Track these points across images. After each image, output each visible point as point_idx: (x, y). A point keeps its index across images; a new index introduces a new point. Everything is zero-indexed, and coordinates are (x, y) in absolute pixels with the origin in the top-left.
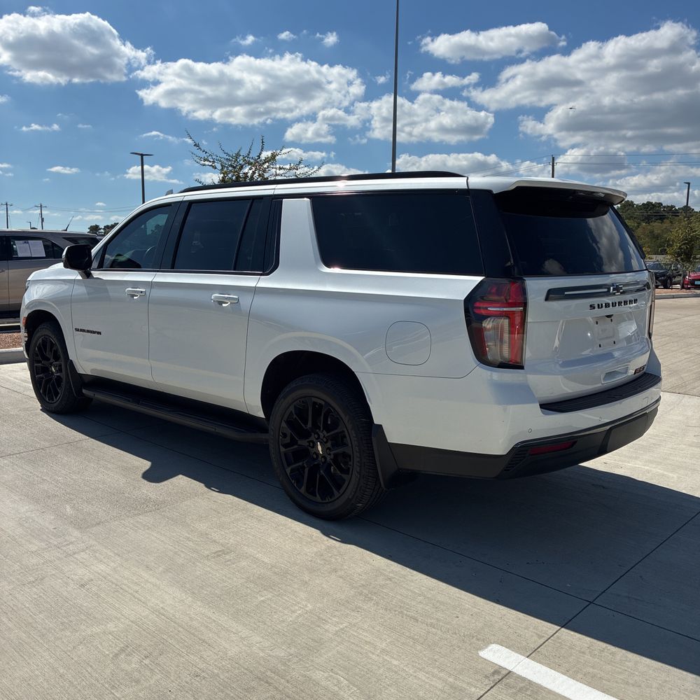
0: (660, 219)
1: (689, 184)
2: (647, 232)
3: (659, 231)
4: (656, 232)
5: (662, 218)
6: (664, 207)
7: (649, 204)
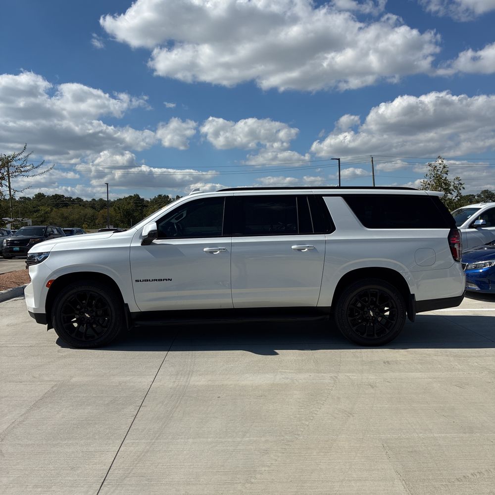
0: (65, 206)
1: (107, 184)
2: (59, 215)
3: (67, 215)
4: (66, 215)
5: (66, 205)
6: (66, 198)
7: (56, 195)
